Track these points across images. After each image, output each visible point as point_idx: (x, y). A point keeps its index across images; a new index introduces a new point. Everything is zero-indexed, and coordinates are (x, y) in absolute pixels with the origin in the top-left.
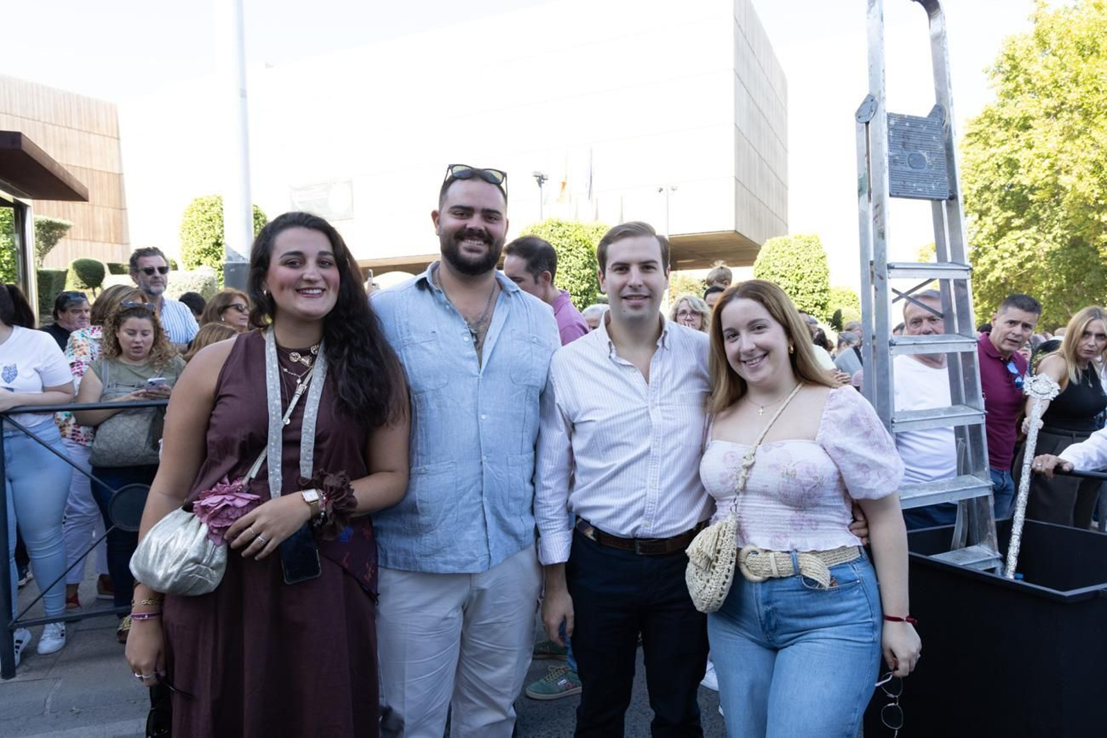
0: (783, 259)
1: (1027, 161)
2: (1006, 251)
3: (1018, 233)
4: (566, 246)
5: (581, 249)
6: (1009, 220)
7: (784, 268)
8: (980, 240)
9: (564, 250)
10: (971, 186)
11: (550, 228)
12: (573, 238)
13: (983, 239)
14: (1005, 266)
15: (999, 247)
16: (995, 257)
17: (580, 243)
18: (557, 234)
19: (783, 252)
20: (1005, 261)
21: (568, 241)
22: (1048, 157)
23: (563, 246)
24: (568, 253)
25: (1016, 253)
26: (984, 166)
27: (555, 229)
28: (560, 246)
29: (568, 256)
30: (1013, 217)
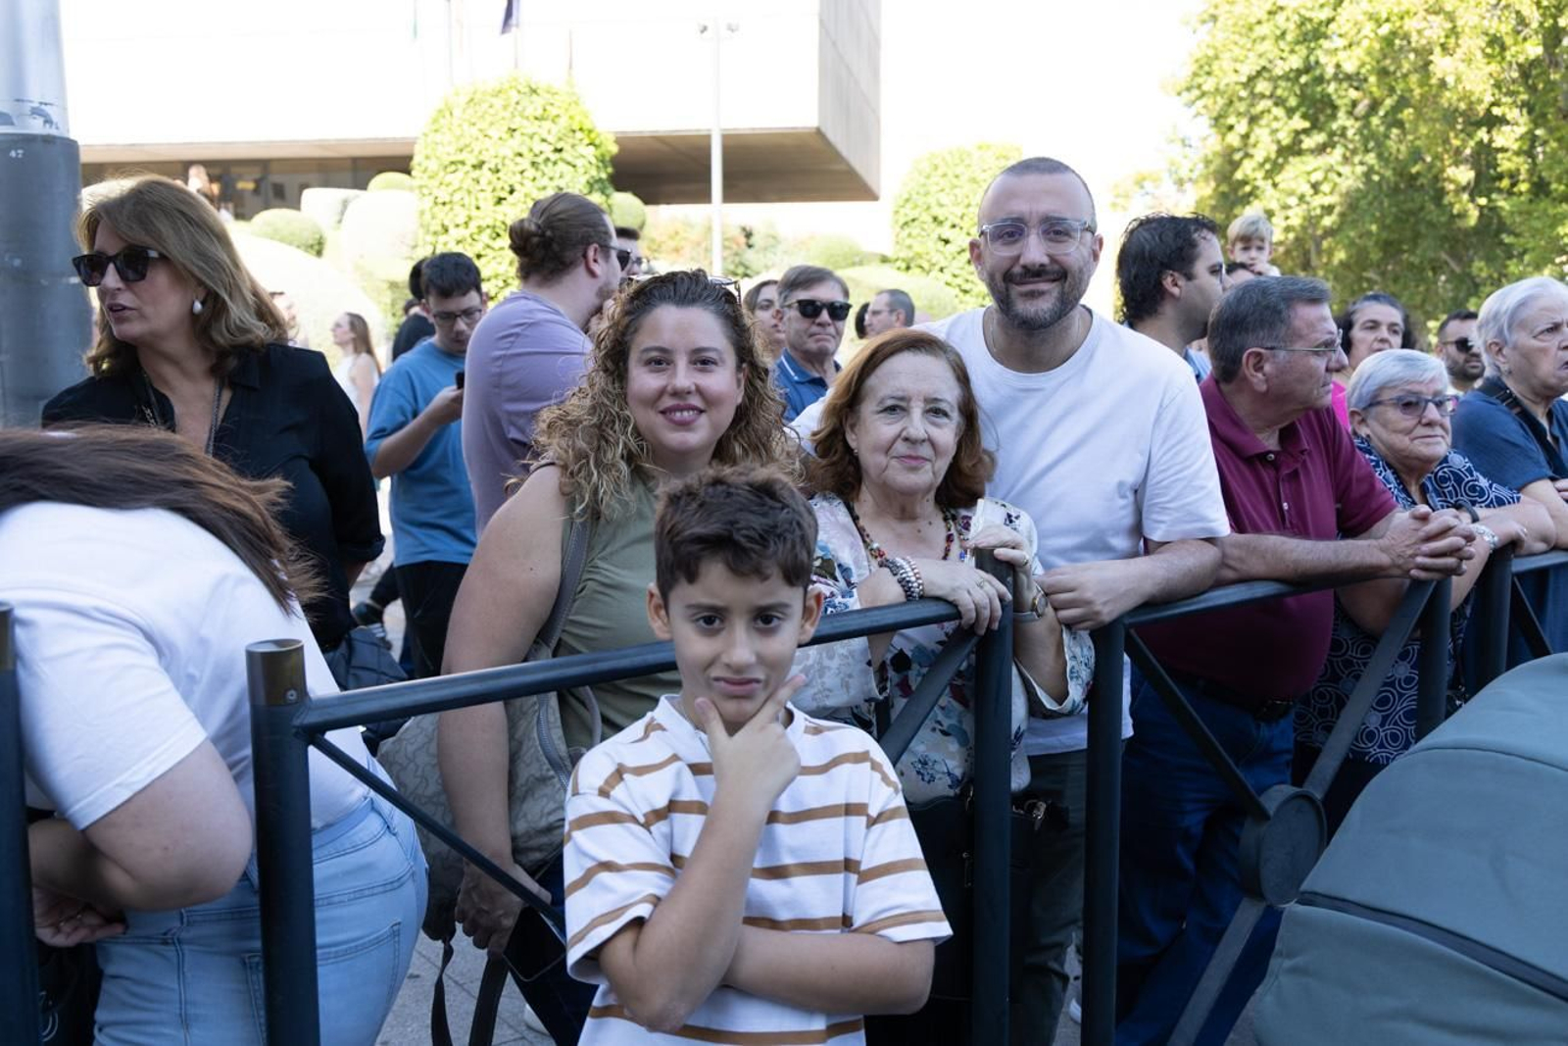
0: (956, 191)
1: (1351, 24)
2: (1291, 193)
3: (1311, 162)
4: (550, 139)
5: (583, 149)
6: (1297, 134)
7: (959, 211)
8: (1249, 172)
9: (544, 147)
10: (1238, 66)
11: (514, 96)
12: (563, 122)
13: (1254, 170)
14: (1289, 222)
15: (1281, 186)
16: (1274, 206)
17: (579, 135)
18: (530, 112)
19: (957, 177)
20: (1290, 213)
21: (555, 129)
22: (1388, 20)
23: (544, 140)
24: (554, 157)
25: (1308, 199)
26: (1259, 31)
27: (525, 101)
28: (537, 138)
29: (555, 163)
30: (1305, 131)
